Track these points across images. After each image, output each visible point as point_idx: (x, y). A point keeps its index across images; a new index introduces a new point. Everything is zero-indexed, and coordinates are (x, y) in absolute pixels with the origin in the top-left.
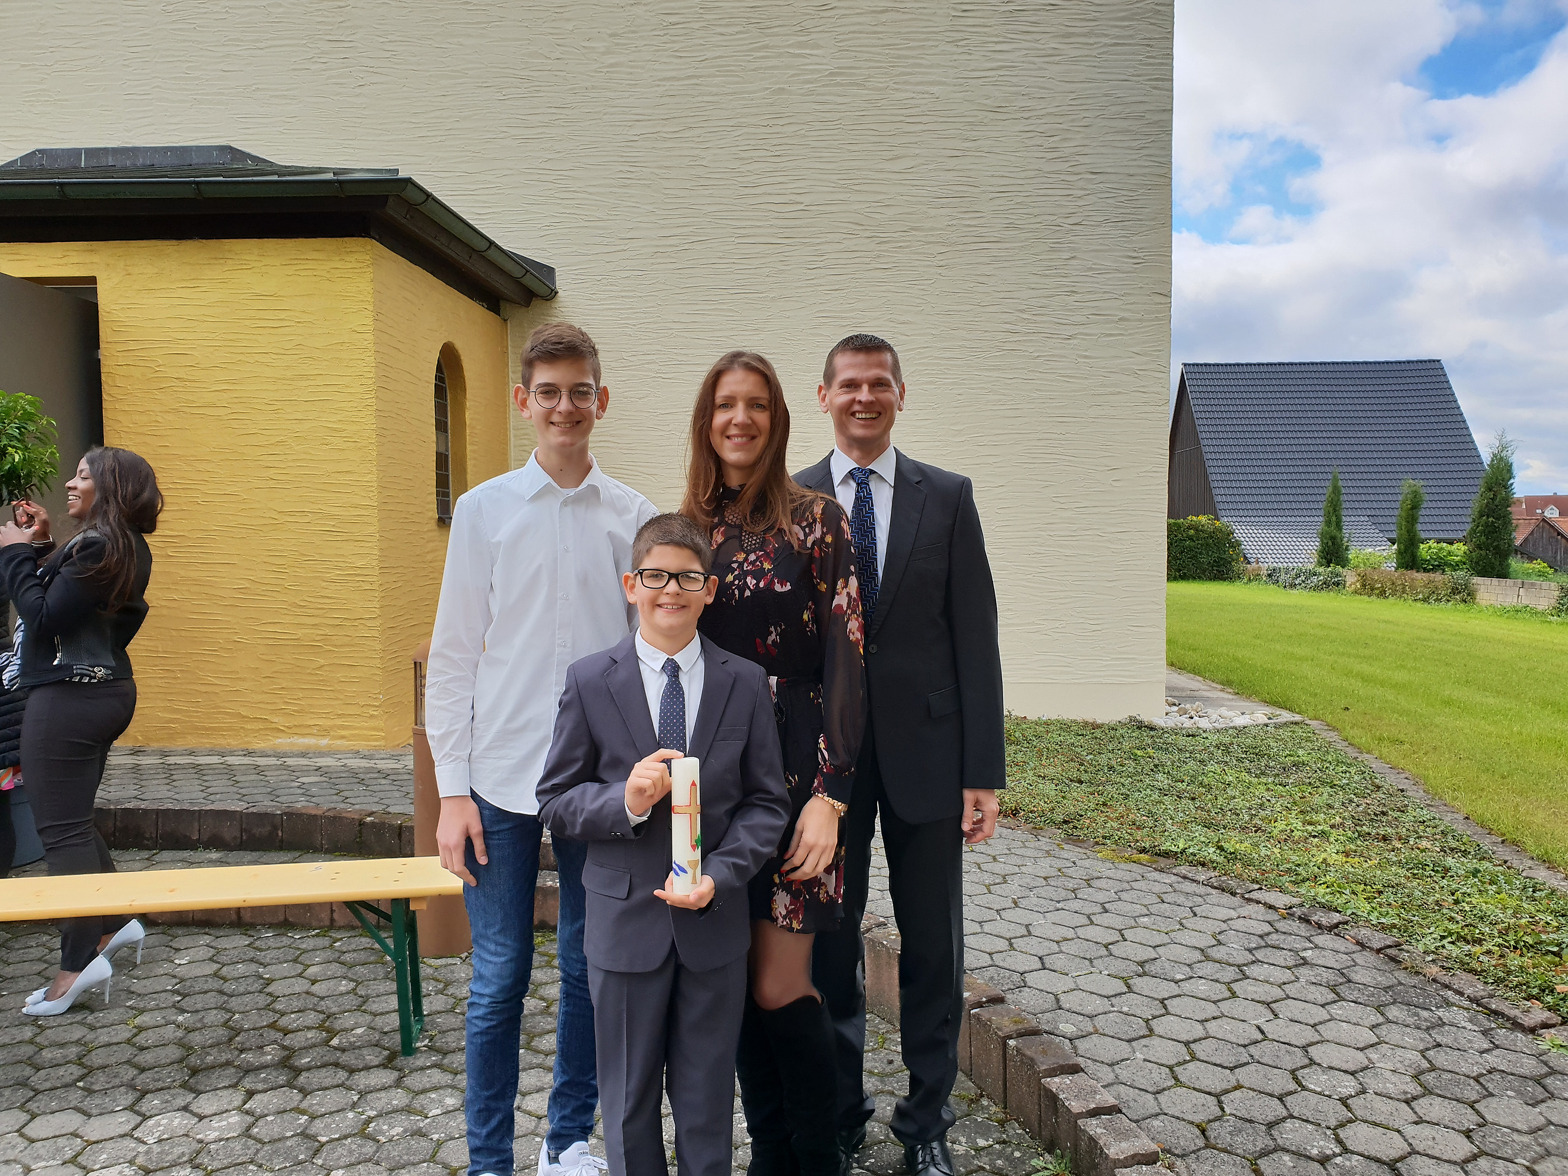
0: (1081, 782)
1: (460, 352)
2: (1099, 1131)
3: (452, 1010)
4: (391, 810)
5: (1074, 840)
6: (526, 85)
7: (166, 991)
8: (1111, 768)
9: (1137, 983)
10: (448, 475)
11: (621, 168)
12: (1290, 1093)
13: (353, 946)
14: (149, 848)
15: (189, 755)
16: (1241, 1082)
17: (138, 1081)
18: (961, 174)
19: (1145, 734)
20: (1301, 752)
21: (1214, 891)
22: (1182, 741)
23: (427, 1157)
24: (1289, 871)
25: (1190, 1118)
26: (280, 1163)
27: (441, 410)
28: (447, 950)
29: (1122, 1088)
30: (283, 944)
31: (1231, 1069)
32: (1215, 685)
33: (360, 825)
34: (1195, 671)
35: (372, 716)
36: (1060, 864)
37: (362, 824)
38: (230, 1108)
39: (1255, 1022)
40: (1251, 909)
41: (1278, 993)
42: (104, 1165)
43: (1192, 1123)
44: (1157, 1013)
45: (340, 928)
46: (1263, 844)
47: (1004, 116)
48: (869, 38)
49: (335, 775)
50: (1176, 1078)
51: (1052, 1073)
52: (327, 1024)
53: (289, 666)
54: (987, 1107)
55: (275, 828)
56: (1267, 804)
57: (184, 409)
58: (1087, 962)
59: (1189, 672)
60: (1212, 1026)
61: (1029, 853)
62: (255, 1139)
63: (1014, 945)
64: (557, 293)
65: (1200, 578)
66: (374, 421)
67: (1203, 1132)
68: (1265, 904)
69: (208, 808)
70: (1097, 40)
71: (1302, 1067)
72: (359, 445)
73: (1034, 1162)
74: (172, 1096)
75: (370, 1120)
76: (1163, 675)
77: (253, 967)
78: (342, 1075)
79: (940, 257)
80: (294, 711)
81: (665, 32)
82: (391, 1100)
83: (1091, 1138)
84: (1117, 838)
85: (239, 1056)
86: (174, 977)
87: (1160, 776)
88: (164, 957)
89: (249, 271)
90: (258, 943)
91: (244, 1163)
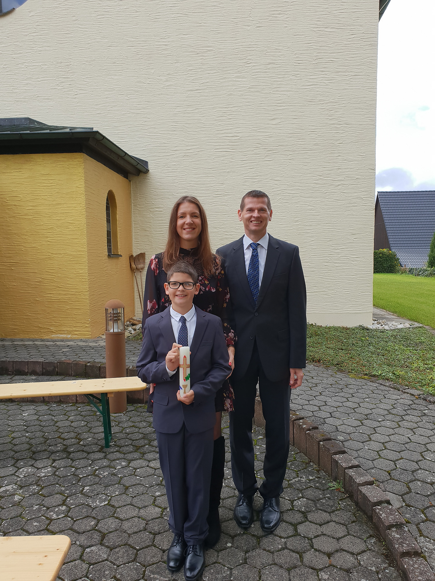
0: (342, 350)
1: (115, 193)
2: (353, 473)
3: (121, 432)
4: (96, 361)
5: (342, 371)
6: (136, 94)
7: (21, 425)
8: (353, 344)
9: (365, 422)
10: (111, 239)
11: (172, 124)
12: (420, 461)
13: (85, 410)
14: (10, 375)
15: (22, 341)
16: (403, 457)
17: (15, 456)
18: (298, 125)
19: (365, 332)
20: (422, 338)
21: (392, 389)
22: (379, 334)
23: (118, 483)
24: (419, 382)
25: (385, 469)
26: (67, 484)
27: (108, 215)
28: (119, 410)
29: (360, 459)
30: (60, 409)
31: (399, 452)
32: (390, 313)
33: (85, 366)
34: (383, 308)
35: (86, 327)
36: (336, 379)
37: (86, 366)
38: (48, 465)
39: (408, 436)
40: (405, 395)
41: (416, 426)
42: (6, 485)
43: (386, 471)
44: (372, 433)
45: (80, 403)
46: (409, 372)
47: (314, 103)
48: (264, 74)
49: (74, 348)
50: (379, 455)
51: (336, 453)
52: (78, 437)
53: (56, 309)
54: (312, 466)
55: (55, 367)
56: (410, 357)
57: (17, 216)
58: (347, 415)
59: (381, 308)
60: (392, 437)
61: (325, 375)
62: (57, 476)
63: (321, 409)
64: (149, 171)
65: (384, 272)
66: (85, 220)
67: (389, 474)
68: (410, 394)
69: (31, 360)
70: (349, 74)
71: (424, 452)
72: (80, 229)
73: (329, 484)
74: (27, 461)
75: (96, 470)
76: (371, 309)
77: (51, 416)
78: (85, 455)
79: (290, 156)
80: (58, 325)
81: (188, 73)
82: (103, 463)
83: (350, 476)
84: (356, 370)
85: (49, 448)
86: (23, 420)
87: (371, 347)
88: (19, 413)
89: (39, 166)
90: (51, 408)
91: (55, 484)
